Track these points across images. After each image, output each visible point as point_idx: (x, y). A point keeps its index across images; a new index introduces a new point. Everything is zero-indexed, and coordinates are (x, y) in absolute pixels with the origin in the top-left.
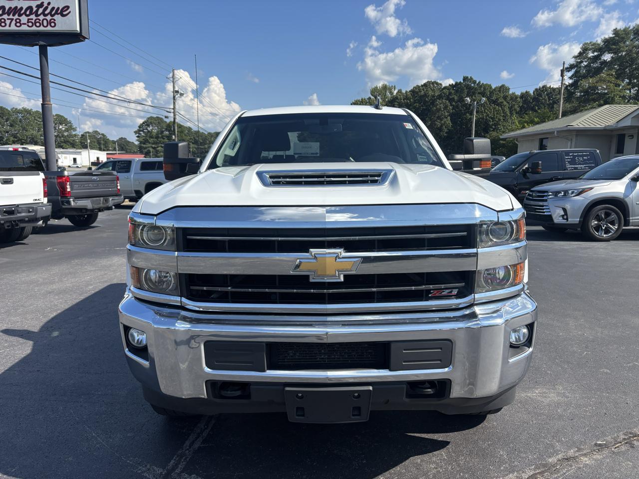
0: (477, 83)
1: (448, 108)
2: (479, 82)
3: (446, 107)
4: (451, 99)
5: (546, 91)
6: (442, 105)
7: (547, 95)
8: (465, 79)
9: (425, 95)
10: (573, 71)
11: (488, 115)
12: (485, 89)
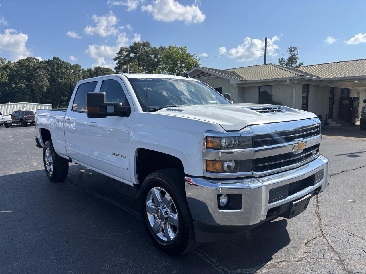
0: (62, 61)
1: (46, 75)
2: (63, 61)
3: (44, 74)
4: (47, 69)
5: (100, 69)
6: (41, 73)
7: (101, 71)
8: (54, 58)
9: (29, 66)
10: (118, 60)
11: (71, 80)
12: (67, 65)
